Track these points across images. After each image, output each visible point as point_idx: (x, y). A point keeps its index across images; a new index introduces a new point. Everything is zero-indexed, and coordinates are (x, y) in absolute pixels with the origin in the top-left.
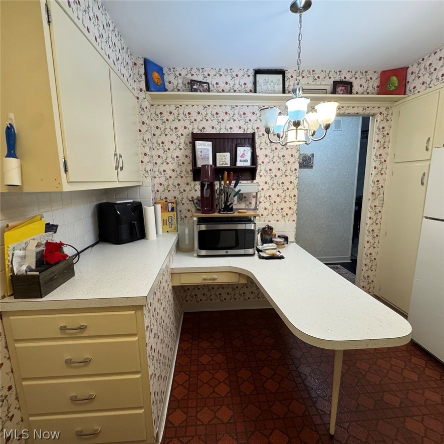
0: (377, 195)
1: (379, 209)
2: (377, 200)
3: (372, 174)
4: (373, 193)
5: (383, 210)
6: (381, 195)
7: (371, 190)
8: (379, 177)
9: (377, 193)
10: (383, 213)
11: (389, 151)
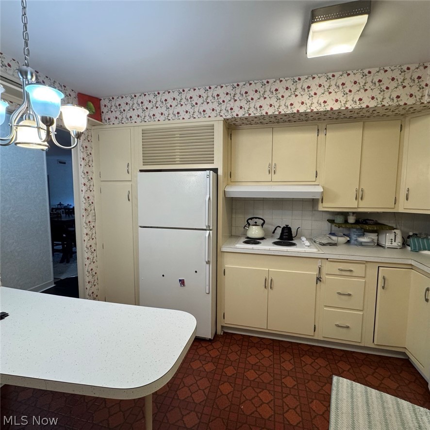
0: (89, 211)
1: (92, 224)
2: (90, 216)
3: (82, 191)
4: (86, 210)
5: (96, 225)
6: (93, 211)
7: (83, 206)
8: (89, 194)
9: (89, 209)
10: (96, 227)
11: (94, 169)
